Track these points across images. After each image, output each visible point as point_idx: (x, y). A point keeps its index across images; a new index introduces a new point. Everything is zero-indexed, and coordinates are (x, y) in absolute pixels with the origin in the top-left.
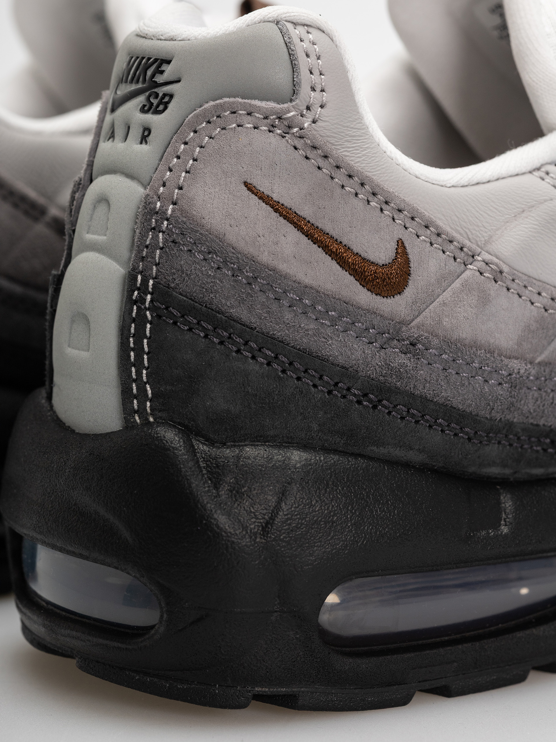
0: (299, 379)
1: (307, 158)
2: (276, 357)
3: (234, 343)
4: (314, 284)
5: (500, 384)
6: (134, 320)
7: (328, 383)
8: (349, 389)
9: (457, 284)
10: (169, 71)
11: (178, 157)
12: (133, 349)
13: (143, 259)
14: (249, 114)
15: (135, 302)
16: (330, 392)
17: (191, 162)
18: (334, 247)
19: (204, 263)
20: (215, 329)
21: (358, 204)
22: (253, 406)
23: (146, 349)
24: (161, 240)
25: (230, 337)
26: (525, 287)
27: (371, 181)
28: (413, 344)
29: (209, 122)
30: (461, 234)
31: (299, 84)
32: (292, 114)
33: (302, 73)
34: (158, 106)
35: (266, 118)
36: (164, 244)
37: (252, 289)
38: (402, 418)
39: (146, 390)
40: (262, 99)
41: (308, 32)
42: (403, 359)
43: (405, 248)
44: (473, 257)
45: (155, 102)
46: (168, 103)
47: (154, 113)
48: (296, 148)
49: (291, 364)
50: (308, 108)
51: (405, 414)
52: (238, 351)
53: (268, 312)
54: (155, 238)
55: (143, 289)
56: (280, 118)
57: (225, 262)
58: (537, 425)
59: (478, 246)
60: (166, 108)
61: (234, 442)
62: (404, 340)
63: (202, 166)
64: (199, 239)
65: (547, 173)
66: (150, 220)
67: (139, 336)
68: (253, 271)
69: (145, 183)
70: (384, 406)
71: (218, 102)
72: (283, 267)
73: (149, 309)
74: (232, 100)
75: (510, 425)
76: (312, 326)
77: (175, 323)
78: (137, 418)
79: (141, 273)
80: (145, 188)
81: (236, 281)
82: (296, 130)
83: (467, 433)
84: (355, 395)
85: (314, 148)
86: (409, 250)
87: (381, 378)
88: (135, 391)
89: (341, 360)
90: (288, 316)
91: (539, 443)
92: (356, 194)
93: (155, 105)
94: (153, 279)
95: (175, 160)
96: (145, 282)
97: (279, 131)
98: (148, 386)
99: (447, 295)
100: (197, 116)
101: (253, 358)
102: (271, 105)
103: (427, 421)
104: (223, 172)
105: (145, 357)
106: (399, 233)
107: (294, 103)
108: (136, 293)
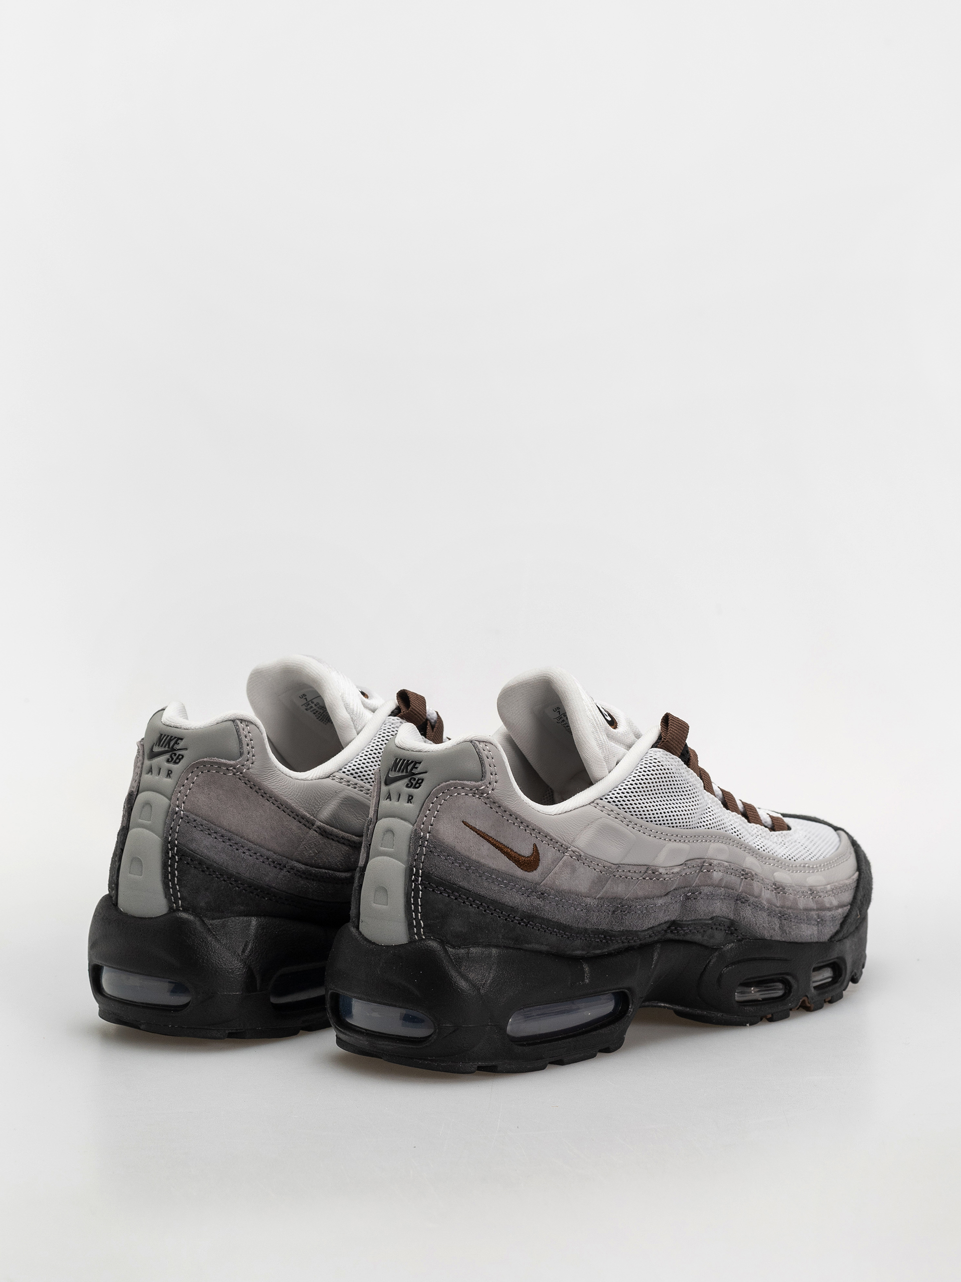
0: (492, 914)
1: (491, 808)
2: (481, 904)
3: (462, 898)
4: (497, 868)
5: (582, 910)
6: (413, 890)
7: (505, 915)
8: (514, 917)
9: (561, 863)
10: (420, 768)
11: (429, 810)
12: (413, 904)
13: (415, 860)
14: (463, 788)
15: (413, 881)
16: (506, 919)
17: (436, 812)
18: (506, 850)
19: (446, 861)
20: (453, 892)
21: (514, 828)
22: (472, 928)
23: (420, 904)
24: (424, 851)
25: (460, 896)
26: (591, 862)
27: (520, 816)
28: (542, 894)
29: (443, 793)
30: (560, 838)
31: (485, 773)
32: (483, 787)
33: (487, 767)
34: (416, 784)
35: (471, 790)
36: (426, 853)
37: (469, 872)
38: (539, 930)
39: (421, 924)
40: (468, 781)
41: (486, 746)
42: (538, 902)
43: (537, 847)
44: (567, 849)
45: (414, 783)
46: (421, 783)
47: (413, 788)
48: (486, 804)
49: (488, 907)
50: (490, 783)
51: (540, 927)
52: (464, 903)
53: (477, 883)
54: (422, 850)
55: (417, 874)
56: (477, 789)
57: (455, 860)
58: (598, 929)
59: (568, 843)
60: (420, 786)
61: (464, 946)
62: (538, 892)
63: (442, 814)
64: (443, 850)
65: (598, 804)
66: (419, 842)
67: (416, 898)
68: (469, 864)
69: (413, 823)
70: (531, 925)
71: (448, 783)
72: (482, 861)
73: (420, 884)
74: (454, 781)
75: (586, 930)
76: (497, 888)
77: (433, 890)
78: (416, 937)
79: (415, 867)
80: (413, 825)
81: (461, 869)
82: (485, 795)
83: (567, 935)
84: (517, 920)
85: (494, 803)
86: (539, 849)
87: (529, 911)
88: (415, 924)
89: (511, 904)
90: (486, 884)
91: (599, 938)
92: (514, 824)
93: (414, 784)
94: (421, 869)
95: (428, 811)
96: (417, 871)
97: (477, 796)
98: (421, 921)
99: (557, 868)
100: (437, 790)
101: (471, 905)
102: (473, 783)
103: (550, 930)
104: (452, 817)
105: (420, 907)
106: (534, 841)
107: (483, 782)
108: (413, 877)
